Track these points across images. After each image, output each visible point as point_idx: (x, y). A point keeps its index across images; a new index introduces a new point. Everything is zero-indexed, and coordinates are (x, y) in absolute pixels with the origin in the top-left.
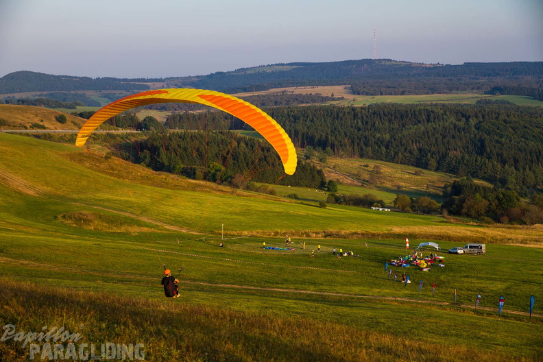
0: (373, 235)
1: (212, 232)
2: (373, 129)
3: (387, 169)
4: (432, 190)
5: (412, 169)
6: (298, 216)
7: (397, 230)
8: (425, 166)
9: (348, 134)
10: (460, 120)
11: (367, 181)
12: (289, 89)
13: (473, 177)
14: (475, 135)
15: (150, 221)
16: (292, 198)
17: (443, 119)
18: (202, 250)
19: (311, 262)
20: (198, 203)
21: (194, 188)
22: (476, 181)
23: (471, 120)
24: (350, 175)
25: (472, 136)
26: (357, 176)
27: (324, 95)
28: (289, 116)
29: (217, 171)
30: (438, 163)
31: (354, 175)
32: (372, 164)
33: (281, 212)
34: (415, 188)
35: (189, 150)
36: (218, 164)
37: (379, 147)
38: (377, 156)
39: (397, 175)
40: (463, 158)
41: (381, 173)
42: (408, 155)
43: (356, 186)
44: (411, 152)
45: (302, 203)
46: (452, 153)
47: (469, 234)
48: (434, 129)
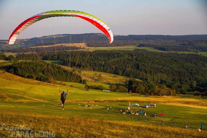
0: (112, 101)
1: (53, 101)
2: (98, 60)
3: (104, 75)
4: (121, 83)
5: (113, 75)
6: (82, 94)
7: (120, 99)
8: (118, 74)
9: (89, 62)
10: (130, 57)
11: (97, 80)
12: (64, 44)
13: (135, 78)
14: (135, 62)
15: (28, 97)
16: (71, 86)
17: (123, 56)
18: (54, 108)
19: (97, 112)
20: (43, 90)
21: (39, 84)
22: (137, 79)
23: (133, 56)
24: (90, 77)
25: (134, 62)
26: (93, 78)
27: (77, 47)
28: (65, 55)
29: (41, 77)
30: (122, 73)
31: (92, 77)
32: (98, 73)
33: (75, 93)
34: (115, 82)
35: (29, 68)
36: (41, 74)
37: (101, 67)
38: (100, 70)
39: (107, 77)
40: (132, 71)
41: (101, 77)
42: (111, 70)
43: (93, 82)
44: (112, 69)
45: (79, 89)
46: (127, 69)
47: (145, 100)
48: (120, 60)
